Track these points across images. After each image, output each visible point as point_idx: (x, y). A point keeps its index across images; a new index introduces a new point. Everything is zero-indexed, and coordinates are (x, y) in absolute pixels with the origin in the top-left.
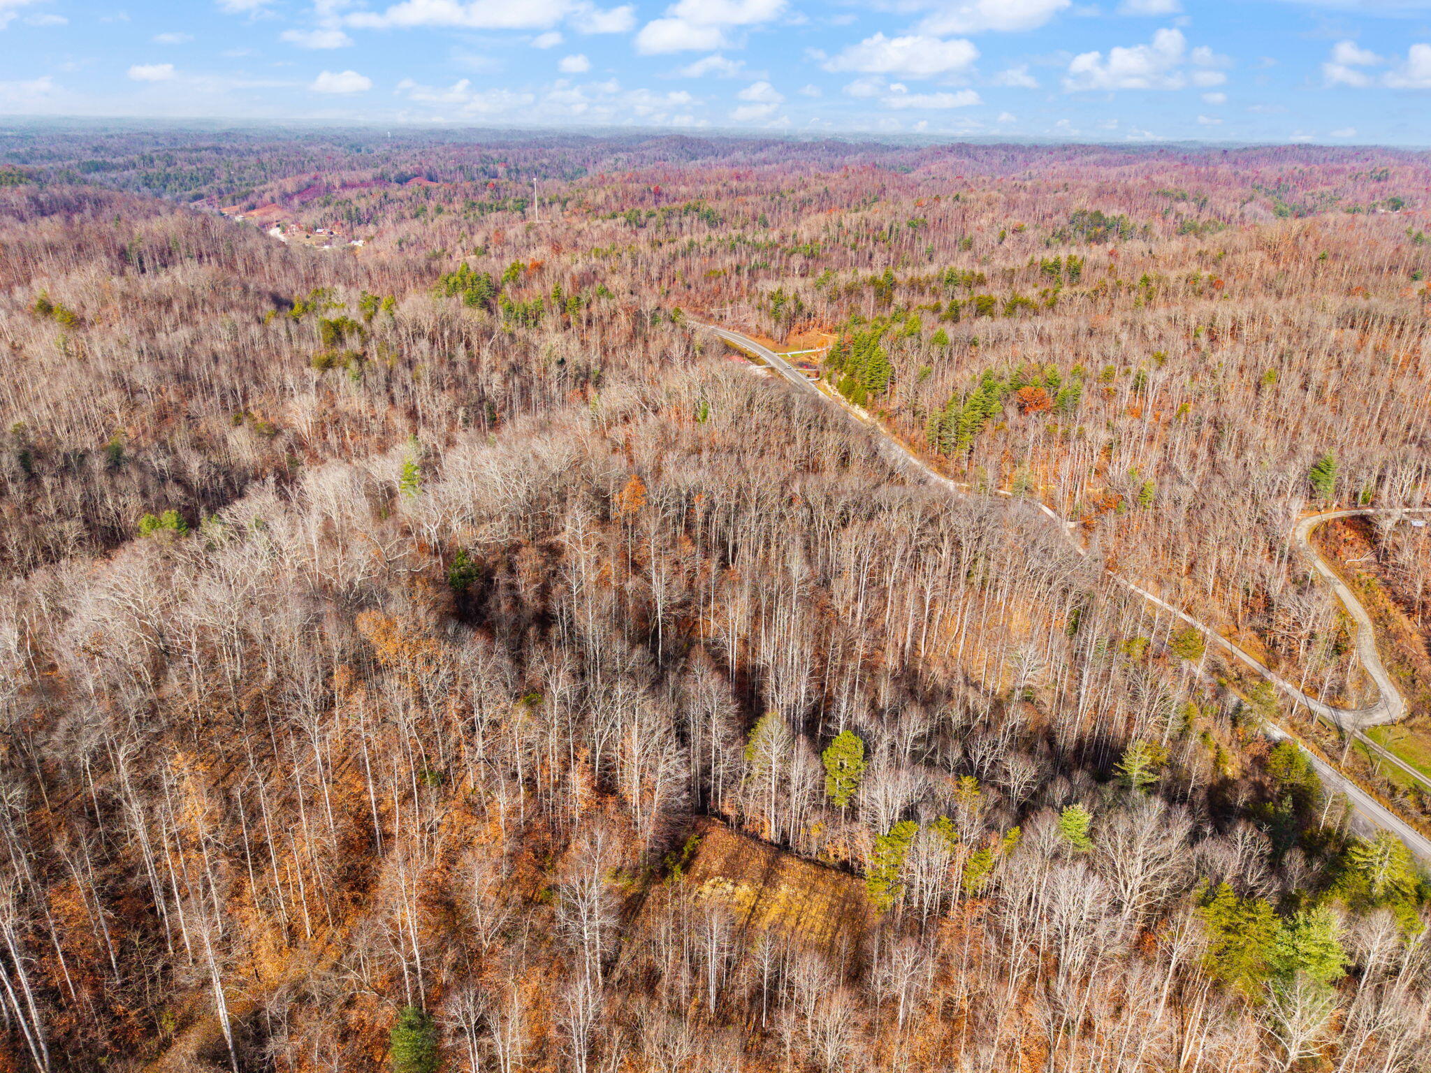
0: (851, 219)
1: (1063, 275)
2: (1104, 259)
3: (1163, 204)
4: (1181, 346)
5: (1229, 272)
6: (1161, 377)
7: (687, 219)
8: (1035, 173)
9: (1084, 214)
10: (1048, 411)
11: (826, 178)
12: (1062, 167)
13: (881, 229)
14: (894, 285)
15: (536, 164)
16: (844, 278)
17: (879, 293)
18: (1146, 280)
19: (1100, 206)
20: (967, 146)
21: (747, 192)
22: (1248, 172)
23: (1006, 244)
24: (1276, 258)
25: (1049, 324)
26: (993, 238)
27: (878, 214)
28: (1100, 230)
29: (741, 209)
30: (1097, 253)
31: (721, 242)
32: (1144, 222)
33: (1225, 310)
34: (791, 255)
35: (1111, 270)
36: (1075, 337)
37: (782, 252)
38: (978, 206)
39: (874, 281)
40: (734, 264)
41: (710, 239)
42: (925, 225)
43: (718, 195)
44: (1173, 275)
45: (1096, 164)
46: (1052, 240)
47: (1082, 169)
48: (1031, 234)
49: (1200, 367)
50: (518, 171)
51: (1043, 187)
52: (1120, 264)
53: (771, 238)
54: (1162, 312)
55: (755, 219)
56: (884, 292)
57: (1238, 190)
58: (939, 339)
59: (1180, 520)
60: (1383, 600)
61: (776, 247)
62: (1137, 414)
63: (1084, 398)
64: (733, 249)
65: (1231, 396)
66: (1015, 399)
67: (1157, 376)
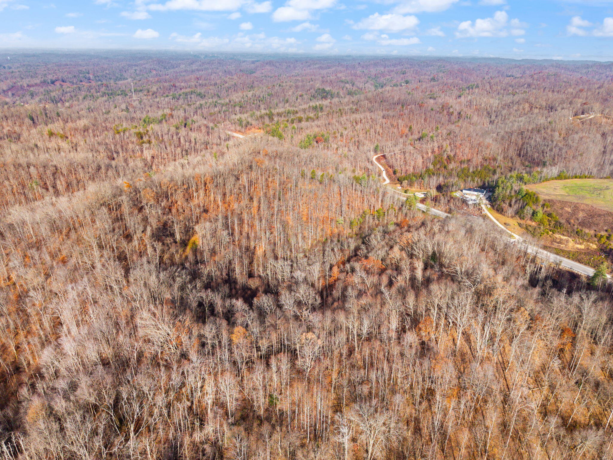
0: (250, 94)
1: (319, 109)
2: (329, 104)
3: (342, 85)
4: (350, 125)
5: (360, 107)
6: (346, 132)
9: (319, 89)
10: (323, 142)
12: (308, 70)
13: (260, 97)
14: (273, 115)
16: (258, 113)
17: (269, 118)
18: (340, 110)
19: (323, 86)
22: (367, 72)
23: (298, 100)
24: (371, 102)
25: (318, 123)
26: (294, 98)
27: (257, 92)
28: (325, 94)
30: (326, 102)
31: (210, 103)
32: (337, 91)
33: (358, 116)
34: (235, 106)
35: (331, 107)
36: (325, 125)
37: (231, 106)
38: (287, 88)
39: (267, 114)
40: (218, 110)
42: (272, 95)
44: (346, 108)
45: (319, 68)
47: (314, 70)
48: (305, 97)
49: (354, 130)
50: (98, 77)
51: (305, 80)
52: (333, 106)
53: (226, 101)
54: (345, 118)
55: (215, 95)
56: (271, 117)
57: (363, 79)
58: (293, 128)
59: (352, 159)
60: (387, 167)
61: (229, 104)
62: (342, 141)
63: (330, 138)
64: (216, 106)
65: (361, 135)
66: (315, 140)
67: (345, 133)
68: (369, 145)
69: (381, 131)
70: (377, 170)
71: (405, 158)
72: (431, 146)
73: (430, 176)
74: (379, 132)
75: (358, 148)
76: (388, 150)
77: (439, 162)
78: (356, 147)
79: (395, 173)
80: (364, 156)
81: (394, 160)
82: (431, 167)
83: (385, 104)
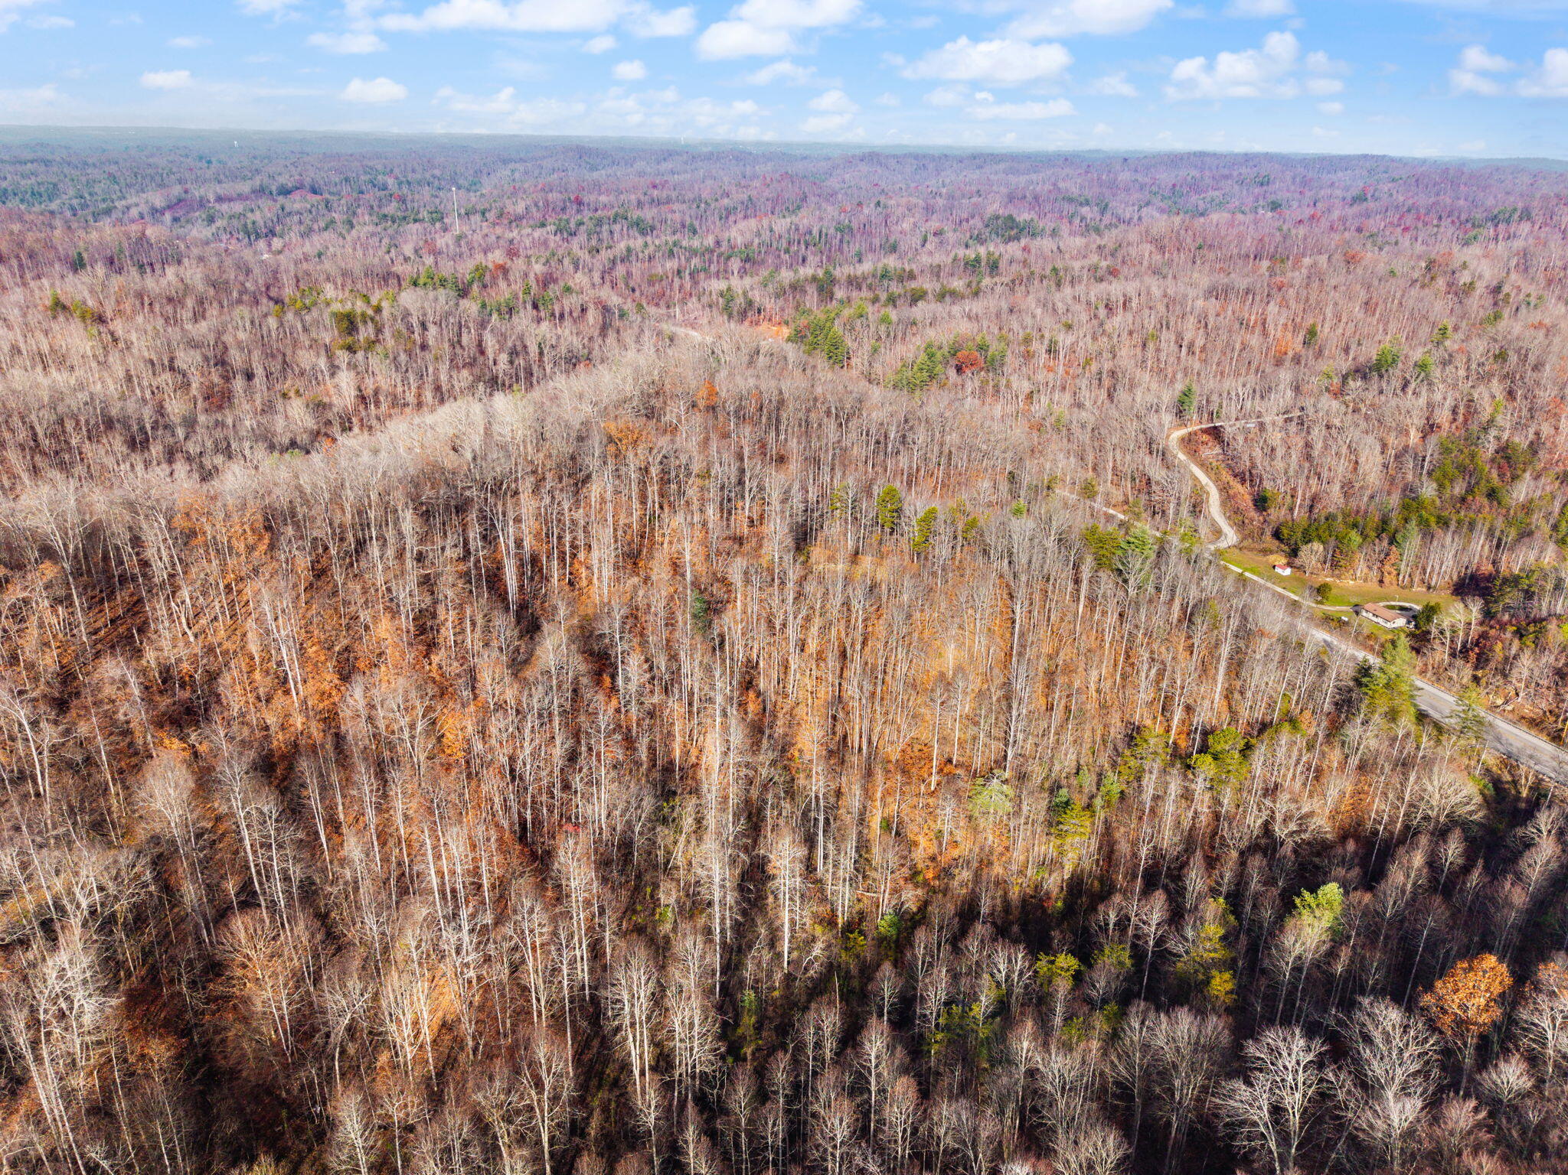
0: (781, 225)
1: (984, 268)
2: (1019, 255)
3: (1068, 208)
4: (1084, 317)
5: (1123, 262)
6: (1069, 340)
7: (617, 228)
8: (947, 181)
9: (997, 218)
10: (982, 369)
11: (747, 187)
12: (975, 175)
13: (810, 233)
14: (833, 281)
15: (428, 176)
16: (786, 276)
17: (821, 290)
18: (1054, 269)
19: (1011, 210)
20: (878, 155)
21: (668, 201)
22: (1147, 180)
23: (928, 245)
24: (1162, 249)
25: (976, 306)
26: (917, 241)
27: (805, 219)
28: (1013, 233)
29: (669, 216)
30: (1013, 249)
31: (658, 248)
32: (1053, 225)
33: (1115, 289)
34: (729, 258)
35: (1025, 263)
36: (998, 315)
37: (719, 256)
38: (899, 212)
39: (814, 279)
40: (676, 267)
41: (646, 245)
42: (851, 229)
43: (640, 204)
44: (1077, 265)
45: (1005, 171)
46: (971, 242)
47: (992, 177)
48: (951, 236)
49: (1100, 332)
50: (409, 183)
51: (958, 193)
52: (1032, 258)
53: (705, 243)
54: (1068, 293)
55: (683, 226)
56: (825, 288)
57: (1136, 195)
58: (885, 320)
59: (1085, 437)
60: (1226, 476)
61: (712, 252)
62: (1050, 369)
63: (1008, 359)
64: (671, 254)
65: (1124, 352)
66: (953, 362)
67: (1065, 340)
68: (1154, 386)
69: (1200, 342)
70: (1187, 490)
71: (1308, 445)
72: (1422, 401)
73: (1428, 535)
74: (1191, 346)
75: (1110, 396)
76: (1232, 410)
77: (1462, 469)
78: (1103, 395)
79: (1261, 502)
80: (1133, 427)
81: (1258, 453)
82: (1428, 490)
83: (1211, 256)
